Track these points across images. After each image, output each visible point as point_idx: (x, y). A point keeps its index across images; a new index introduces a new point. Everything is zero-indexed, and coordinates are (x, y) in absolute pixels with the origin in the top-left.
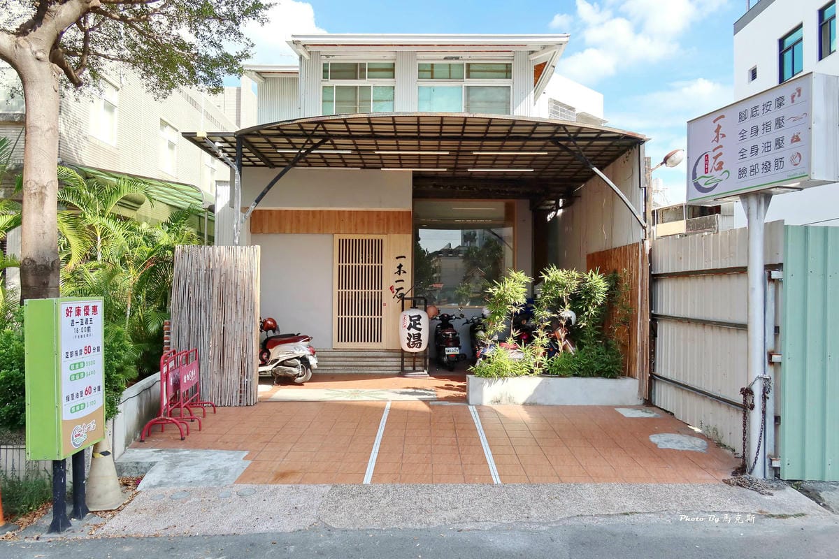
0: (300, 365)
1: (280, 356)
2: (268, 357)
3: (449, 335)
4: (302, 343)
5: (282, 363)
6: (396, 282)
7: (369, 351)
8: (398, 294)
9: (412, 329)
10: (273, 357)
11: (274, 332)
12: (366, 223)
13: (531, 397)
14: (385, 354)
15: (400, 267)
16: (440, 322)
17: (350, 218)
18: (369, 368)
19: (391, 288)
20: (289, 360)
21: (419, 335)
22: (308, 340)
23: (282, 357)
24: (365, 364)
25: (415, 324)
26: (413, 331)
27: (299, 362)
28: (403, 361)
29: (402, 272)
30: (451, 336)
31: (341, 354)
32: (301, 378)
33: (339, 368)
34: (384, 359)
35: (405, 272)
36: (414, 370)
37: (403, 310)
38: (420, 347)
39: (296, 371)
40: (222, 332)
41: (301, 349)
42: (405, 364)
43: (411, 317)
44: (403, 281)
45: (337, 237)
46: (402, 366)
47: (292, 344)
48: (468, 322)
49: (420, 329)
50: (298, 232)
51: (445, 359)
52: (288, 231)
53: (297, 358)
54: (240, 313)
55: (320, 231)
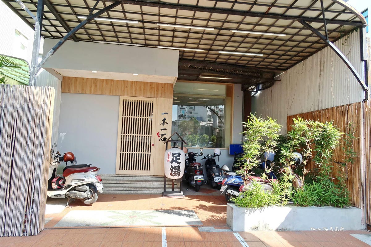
0: (89, 190)
1: (73, 183)
2: (64, 183)
3: (196, 167)
4: (91, 173)
5: (74, 189)
6: (161, 130)
7: (141, 176)
8: (162, 138)
9: (174, 162)
10: (67, 183)
11: (72, 162)
12: (142, 89)
13: (283, 224)
14: (152, 179)
15: (164, 120)
16: (188, 157)
17: (132, 86)
18: (141, 189)
19: (158, 134)
20: (80, 186)
21: (179, 167)
22: (97, 170)
23: (74, 184)
24: (138, 186)
25: (176, 159)
26: (175, 164)
27: (88, 188)
28: (165, 184)
29: (165, 123)
30: (198, 168)
31: (121, 178)
32: (90, 200)
33: (120, 189)
34: (152, 183)
35: (167, 124)
36: (173, 191)
37: (166, 149)
38: (179, 175)
39: (85, 195)
40: (10, 165)
41: (91, 177)
42: (167, 186)
43: (173, 154)
44: (166, 129)
45: (122, 98)
46: (165, 188)
47: (83, 173)
48: (205, 158)
49: (179, 163)
50: (95, 93)
51: (193, 183)
52: (88, 92)
53: (86, 185)
54: (30, 147)
55: (111, 93)
